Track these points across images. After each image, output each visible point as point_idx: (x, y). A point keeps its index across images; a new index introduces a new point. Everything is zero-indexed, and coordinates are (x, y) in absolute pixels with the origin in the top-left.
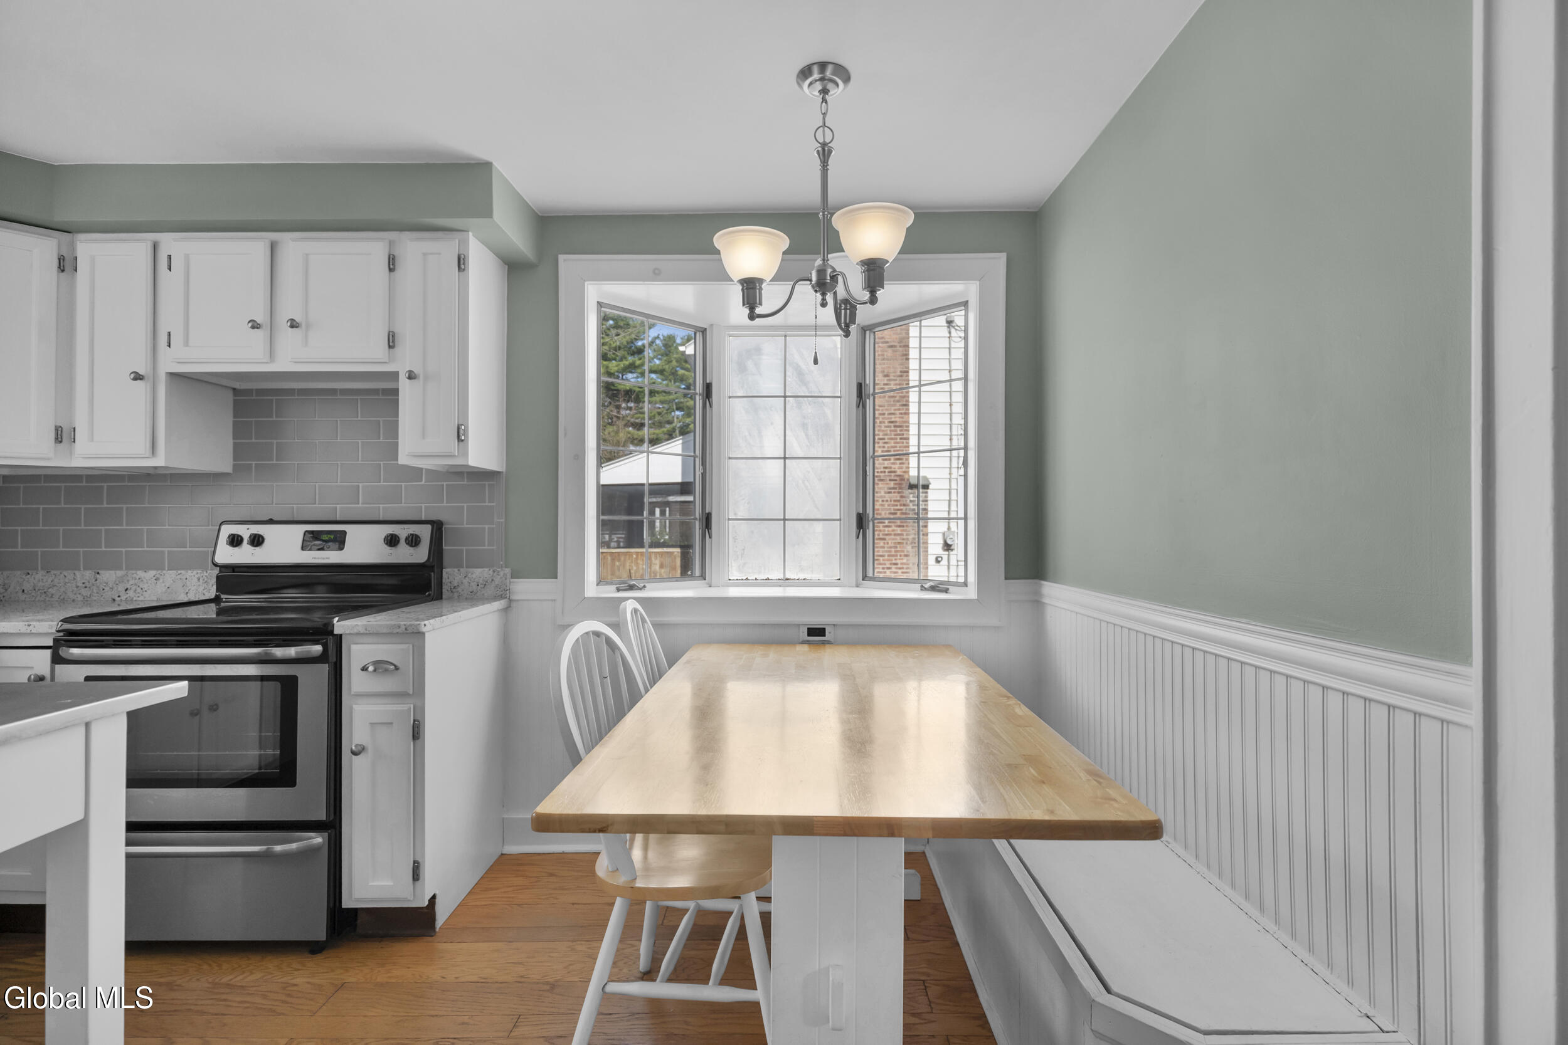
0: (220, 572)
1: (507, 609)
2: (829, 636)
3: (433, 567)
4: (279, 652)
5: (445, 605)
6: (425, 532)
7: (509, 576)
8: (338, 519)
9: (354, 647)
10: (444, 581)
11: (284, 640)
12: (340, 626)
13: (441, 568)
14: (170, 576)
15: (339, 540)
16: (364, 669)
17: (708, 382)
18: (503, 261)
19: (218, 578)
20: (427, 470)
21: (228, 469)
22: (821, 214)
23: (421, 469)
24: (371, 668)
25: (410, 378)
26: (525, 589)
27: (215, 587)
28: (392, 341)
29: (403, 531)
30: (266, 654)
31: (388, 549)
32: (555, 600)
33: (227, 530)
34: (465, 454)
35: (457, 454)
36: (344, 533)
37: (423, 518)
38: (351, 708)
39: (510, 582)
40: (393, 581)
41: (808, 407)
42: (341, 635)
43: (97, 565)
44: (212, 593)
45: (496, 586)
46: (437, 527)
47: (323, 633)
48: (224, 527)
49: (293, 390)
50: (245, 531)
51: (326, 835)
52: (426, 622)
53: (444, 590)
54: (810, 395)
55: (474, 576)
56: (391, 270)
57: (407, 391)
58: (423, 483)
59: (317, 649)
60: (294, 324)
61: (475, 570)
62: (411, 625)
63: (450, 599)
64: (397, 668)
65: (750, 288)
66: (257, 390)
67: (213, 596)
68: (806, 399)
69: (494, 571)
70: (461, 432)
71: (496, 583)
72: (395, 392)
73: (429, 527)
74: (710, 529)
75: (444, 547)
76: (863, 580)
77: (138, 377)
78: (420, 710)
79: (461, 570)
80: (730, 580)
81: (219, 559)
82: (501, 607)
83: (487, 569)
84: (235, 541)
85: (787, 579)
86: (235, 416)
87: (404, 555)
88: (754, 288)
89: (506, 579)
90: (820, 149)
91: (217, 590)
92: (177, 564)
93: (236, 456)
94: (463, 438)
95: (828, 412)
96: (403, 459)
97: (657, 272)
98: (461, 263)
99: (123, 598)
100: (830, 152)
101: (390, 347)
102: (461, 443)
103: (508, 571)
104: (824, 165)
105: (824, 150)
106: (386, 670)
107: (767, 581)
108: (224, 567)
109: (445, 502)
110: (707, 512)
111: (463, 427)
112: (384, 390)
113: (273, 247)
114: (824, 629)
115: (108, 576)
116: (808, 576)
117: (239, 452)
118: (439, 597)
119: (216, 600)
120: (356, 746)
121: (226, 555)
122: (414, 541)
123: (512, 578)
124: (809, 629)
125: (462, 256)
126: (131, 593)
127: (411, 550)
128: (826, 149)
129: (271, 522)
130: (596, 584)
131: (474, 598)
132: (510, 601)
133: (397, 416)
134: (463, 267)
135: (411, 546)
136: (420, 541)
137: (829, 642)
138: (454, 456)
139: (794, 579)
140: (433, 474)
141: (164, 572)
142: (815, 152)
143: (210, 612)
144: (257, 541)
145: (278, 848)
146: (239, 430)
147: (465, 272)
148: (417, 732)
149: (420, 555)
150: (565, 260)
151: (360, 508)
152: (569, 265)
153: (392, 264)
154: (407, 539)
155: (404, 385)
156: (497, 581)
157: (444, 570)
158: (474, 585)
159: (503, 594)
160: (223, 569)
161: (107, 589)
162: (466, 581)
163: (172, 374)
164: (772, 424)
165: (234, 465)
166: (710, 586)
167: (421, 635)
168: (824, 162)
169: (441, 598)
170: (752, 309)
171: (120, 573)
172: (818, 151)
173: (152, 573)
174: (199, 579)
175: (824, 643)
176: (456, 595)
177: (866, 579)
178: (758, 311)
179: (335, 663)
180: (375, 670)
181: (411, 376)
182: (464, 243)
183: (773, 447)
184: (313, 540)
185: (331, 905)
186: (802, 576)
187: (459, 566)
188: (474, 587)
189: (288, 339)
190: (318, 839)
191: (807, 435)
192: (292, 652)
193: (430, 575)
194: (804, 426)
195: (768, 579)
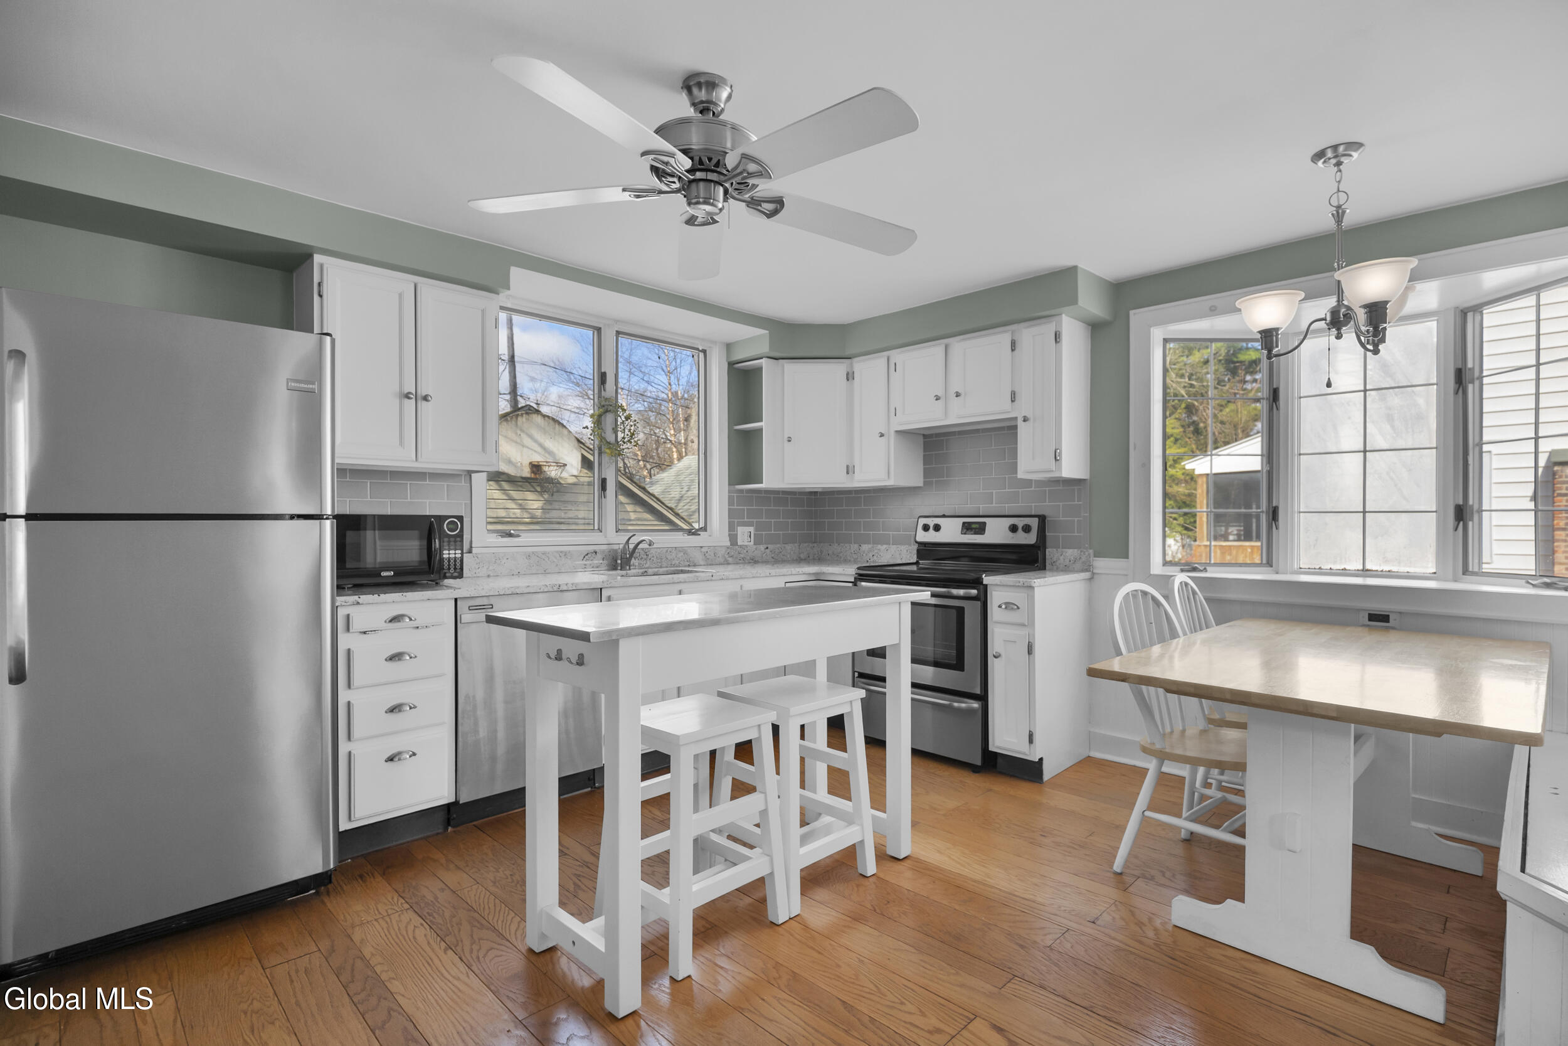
0: (919, 547)
1: (1091, 579)
2: (1392, 623)
3: (1040, 547)
4: (955, 592)
5: (1048, 573)
6: (1034, 523)
7: (1092, 555)
8: (981, 514)
9: (994, 592)
10: (1047, 557)
11: (958, 586)
12: (987, 580)
13: (1045, 548)
14: (893, 548)
15: (981, 529)
16: (1000, 606)
17: (1275, 386)
18: (1086, 324)
19: (918, 551)
20: (1035, 480)
21: (921, 484)
22: (1336, 264)
23: (1031, 480)
24: (1003, 606)
25: (1024, 421)
26: (1102, 565)
27: (916, 556)
28: (1013, 397)
29: (1020, 522)
30: (948, 592)
31: (1011, 534)
32: (1127, 575)
33: (922, 521)
34: (1060, 468)
35: (1054, 470)
36: (984, 524)
37: (1033, 513)
38: (993, 629)
39: (1093, 560)
40: (1014, 557)
41: (1395, 400)
42: (986, 585)
43: (861, 540)
44: (914, 559)
45: (1083, 562)
46: (1042, 519)
47: (977, 583)
48: (920, 519)
49: (955, 432)
50: (931, 522)
51: (980, 703)
52: (1035, 580)
53: (1047, 564)
54: (1396, 385)
55: (1067, 554)
56: (1012, 350)
57: (1023, 430)
58: (1033, 489)
59: (974, 592)
60: (958, 395)
61: (1068, 550)
62: (1026, 582)
63: (1051, 570)
64: (1018, 608)
65: (1268, 337)
66: (936, 434)
67: (915, 561)
68: (1391, 390)
69: (1081, 552)
70: (1057, 454)
71: (1083, 560)
72: (1015, 427)
73: (1037, 519)
74: (1278, 521)
75: (1047, 534)
76: (1463, 574)
77: (882, 435)
78: (1032, 636)
79: (1059, 550)
80: (1300, 568)
81: (918, 539)
82: (1087, 578)
83: (1076, 550)
84: (926, 528)
85: (1368, 570)
86: (924, 451)
87: (1022, 538)
88: (1272, 336)
89: (1090, 557)
90: (1335, 212)
91: (917, 558)
92: (897, 542)
93: (926, 475)
94: (1058, 458)
95: (1421, 401)
96: (1021, 475)
97: (1213, 308)
98: (1057, 337)
99: (872, 560)
100: (1344, 212)
101: (1012, 401)
102: (1057, 462)
103: (1091, 551)
104: (1338, 224)
105: (1338, 212)
106: (1012, 608)
107: (1344, 571)
108: (920, 544)
109: (1047, 501)
110: (1274, 505)
111: (1058, 451)
112: (1008, 427)
113: (947, 347)
114: (1388, 616)
115: (865, 547)
116: (1394, 569)
117: (927, 473)
118: (1043, 568)
119: (917, 563)
120: (996, 653)
121: (923, 537)
122: (1027, 529)
123: (1095, 557)
124: (1370, 615)
125: (1058, 333)
126: (875, 557)
127: (1026, 535)
128: (1340, 211)
129: (944, 516)
130: (1162, 565)
131: (1067, 569)
132: (1093, 574)
133: (1016, 444)
134: (1058, 340)
135: (1026, 532)
136: (1031, 529)
137: (1393, 628)
138: (1053, 471)
139: (1377, 571)
140: (1039, 483)
141: (891, 546)
142: (1330, 215)
143: (914, 568)
144: (937, 528)
145: (956, 704)
146: (927, 460)
147: (1060, 343)
148: (1030, 650)
149: (1031, 539)
150: (1135, 314)
151: (994, 507)
152: (1137, 317)
153: (1013, 346)
154: (1023, 528)
155: (1020, 423)
156: (1084, 558)
157: (1047, 550)
158: (1067, 561)
159: (1087, 568)
160: (920, 545)
161: (864, 555)
162: (1062, 558)
163: (896, 431)
164: (1349, 418)
165: (924, 482)
166: (1277, 573)
167: (1031, 588)
168: (1338, 221)
169: (1045, 569)
170: (1270, 351)
171: (870, 546)
172: (1333, 214)
173: (885, 546)
174: (907, 551)
175: (1387, 629)
176: (1055, 567)
177: (1467, 573)
178: (1275, 351)
179: (984, 602)
180: (1006, 608)
181: (1025, 419)
182: (1059, 324)
183: (1351, 439)
184: (967, 528)
185: (984, 746)
186: (1386, 568)
187: (1057, 547)
188: (1067, 562)
189: (955, 403)
190: (975, 705)
191: (1393, 427)
192: (961, 592)
193: (1037, 553)
194: (1390, 418)
195: (1345, 569)
